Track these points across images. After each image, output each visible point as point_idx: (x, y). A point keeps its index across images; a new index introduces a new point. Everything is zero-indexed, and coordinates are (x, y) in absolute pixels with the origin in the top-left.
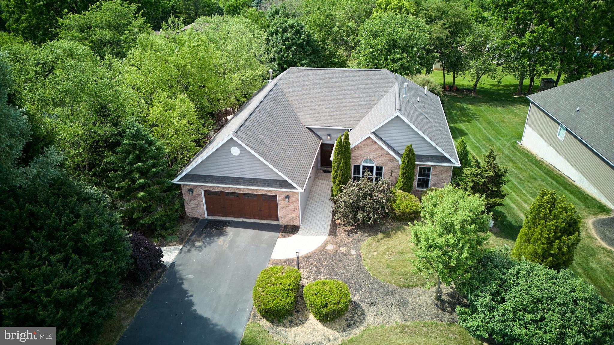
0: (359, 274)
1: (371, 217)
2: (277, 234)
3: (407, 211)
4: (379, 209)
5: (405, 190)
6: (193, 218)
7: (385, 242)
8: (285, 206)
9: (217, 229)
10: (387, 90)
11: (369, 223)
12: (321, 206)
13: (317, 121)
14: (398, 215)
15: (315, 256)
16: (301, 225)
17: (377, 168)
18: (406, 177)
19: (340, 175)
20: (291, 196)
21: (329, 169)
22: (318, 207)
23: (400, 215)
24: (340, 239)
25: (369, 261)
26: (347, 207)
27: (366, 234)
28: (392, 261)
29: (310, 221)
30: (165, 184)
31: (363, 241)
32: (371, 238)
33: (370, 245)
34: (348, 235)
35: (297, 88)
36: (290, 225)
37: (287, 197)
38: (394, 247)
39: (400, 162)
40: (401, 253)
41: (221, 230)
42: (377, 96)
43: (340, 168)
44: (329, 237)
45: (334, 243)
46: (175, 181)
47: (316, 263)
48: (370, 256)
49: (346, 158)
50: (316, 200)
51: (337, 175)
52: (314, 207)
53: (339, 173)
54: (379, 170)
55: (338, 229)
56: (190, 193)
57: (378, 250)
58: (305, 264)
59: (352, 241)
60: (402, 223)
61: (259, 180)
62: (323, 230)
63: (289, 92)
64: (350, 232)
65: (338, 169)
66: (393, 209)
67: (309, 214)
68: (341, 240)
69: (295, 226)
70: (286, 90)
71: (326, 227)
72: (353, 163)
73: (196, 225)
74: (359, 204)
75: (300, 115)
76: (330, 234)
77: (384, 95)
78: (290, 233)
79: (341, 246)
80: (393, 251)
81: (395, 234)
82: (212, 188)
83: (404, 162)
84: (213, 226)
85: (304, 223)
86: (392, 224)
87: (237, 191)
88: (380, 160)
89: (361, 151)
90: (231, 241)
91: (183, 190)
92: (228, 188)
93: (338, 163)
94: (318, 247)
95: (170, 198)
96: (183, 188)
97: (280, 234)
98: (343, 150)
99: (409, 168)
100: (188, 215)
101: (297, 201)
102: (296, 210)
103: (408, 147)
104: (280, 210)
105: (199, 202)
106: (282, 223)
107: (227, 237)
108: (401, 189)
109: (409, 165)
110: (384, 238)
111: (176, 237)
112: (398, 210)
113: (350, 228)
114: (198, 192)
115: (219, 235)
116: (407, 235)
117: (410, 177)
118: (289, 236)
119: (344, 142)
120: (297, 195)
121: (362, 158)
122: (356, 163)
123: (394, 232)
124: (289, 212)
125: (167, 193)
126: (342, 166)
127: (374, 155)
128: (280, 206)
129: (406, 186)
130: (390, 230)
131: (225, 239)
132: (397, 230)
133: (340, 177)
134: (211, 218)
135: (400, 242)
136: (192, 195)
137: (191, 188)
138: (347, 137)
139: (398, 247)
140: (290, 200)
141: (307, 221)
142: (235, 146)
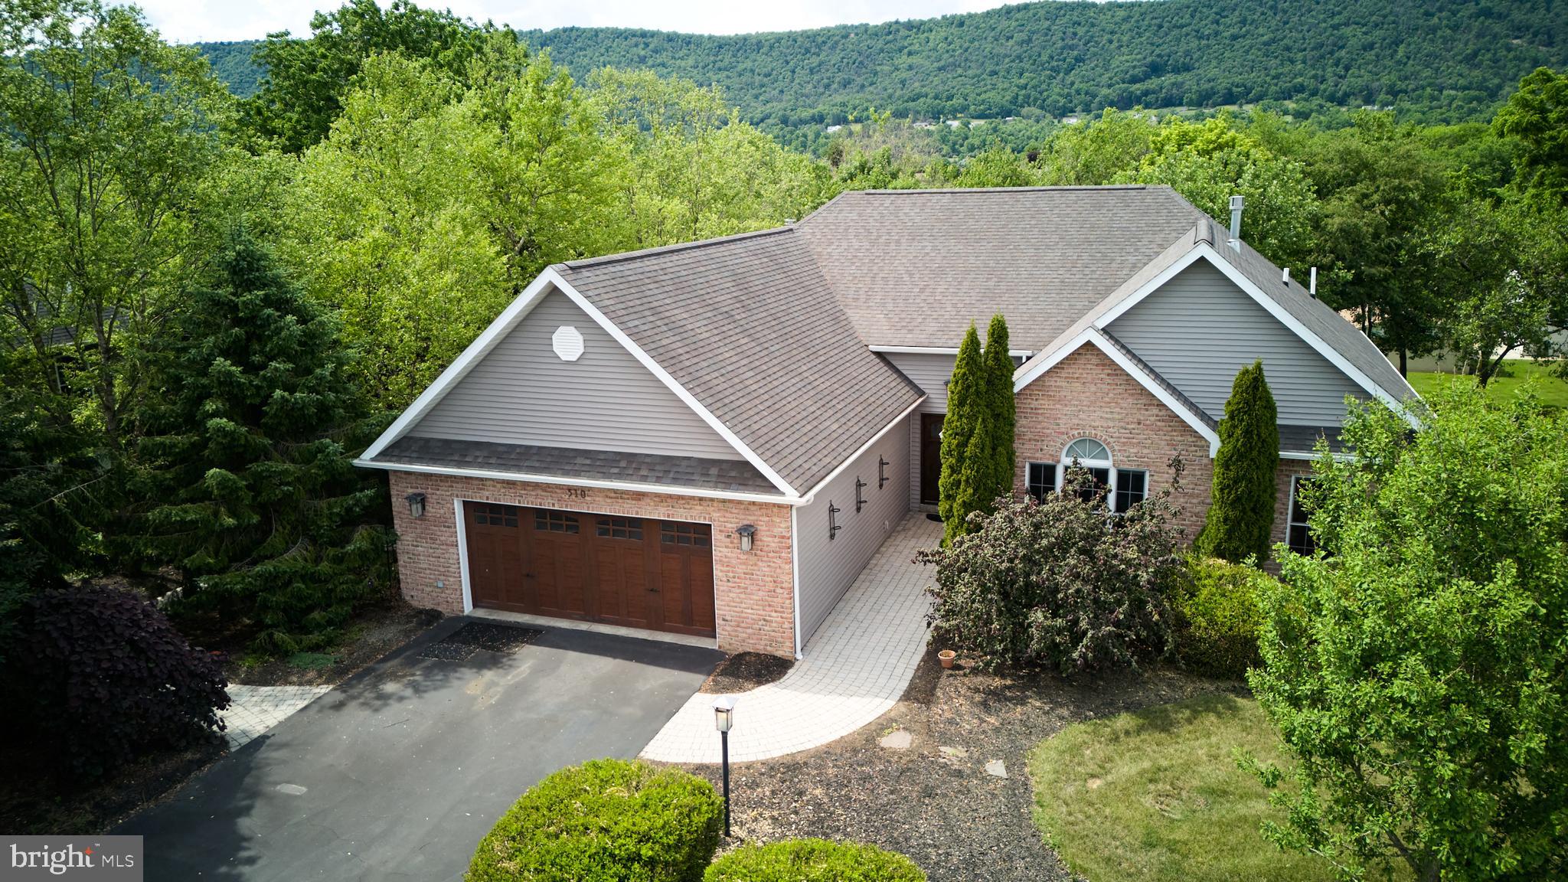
0: (1010, 857)
1: (1085, 633)
2: (697, 679)
4: (1118, 604)
5: (1235, 557)
6: (421, 612)
7: (1145, 746)
8: (741, 569)
9: (484, 647)
10: (1166, 240)
11: (1075, 655)
12: (896, 607)
13: (910, 331)
14: (1203, 647)
15: (825, 767)
16: (799, 656)
17: (1122, 476)
18: (1238, 499)
19: (967, 481)
20: (762, 528)
22: (885, 610)
23: (1214, 645)
24: (948, 715)
25: (1064, 809)
26: (985, 590)
27: (1065, 712)
28: (1173, 821)
29: (839, 647)
30: (319, 456)
31: (1045, 733)
32: (1082, 727)
33: (1075, 750)
34: (985, 704)
35: (856, 244)
36: (758, 655)
37: (749, 532)
38: (1187, 767)
39: (1215, 446)
40: (1217, 793)
41: (499, 650)
42: (1131, 259)
43: (969, 451)
44: (903, 708)
45: (917, 727)
46: (367, 458)
47: (817, 792)
48: (1070, 790)
50: (880, 590)
52: (866, 609)
53: (966, 472)
54: (1131, 483)
55: (943, 680)
56: (414, 507)
57: (1108, 773)
58: (773, 792)
59: (997, 730)
60: (1222, 685)
61: (648, 460)
62: (882, 681)
63: (829, 254)
64: (997, 695)
65: (961, 459)
66: (1182, 623)
67: (842, 628)
68: (951, 722)
69: (775, 658)
70: (819, 250)
71: (898, 671)
72: (1027, 454)
73: (420, 633)
74: (1034, 578)
75: (856, 316)
76: (907, 696)
77: (1158, 254)
78: (747, 679)
79: (948, 741)
80: (1180, 784)
81: (1189, 721)
82: (487, 493)
83: (1229, 436)
84: (475, 639)
85: (814, 654)
86: (1181, 687)
87: (571, 506)
88: (1133, 444)
89: (1058, 406)
90: (516, 686)
91: (394, 500)
92: (540, 492)
93: (962, 435)
94: (844, 733)
95: (338, 514)
96: (393, 492)
97: (711, 678)
98: (982, 382)
99: (1252, 460)
100: (407, 598)
101: (783, 548)
102: (779, 590)
103: (1246, 372)
104: (721, 588)
105: (444, 547)
106: (728, 647)
107: (507, 674)
108: (1219, 553)
109: (1251, 449)
110: (1140, 730)
111: (329, 659)
112: (1204, 624)
113: (997, 682)
114: (442, 511)
115: (481, 665)
116: (1245, 729)
117: (1258, 501)
118: (741, 689)
119: (987, 353)
120: (783, 525)
121: (1063, 433)
122: (1037, 455)
123: (1187, 713)
124: (755, 597)
125: (333, 499)
126: (975, 446)
127: (1111, 424)
128: (722, 571)
129: (1240, 540)
130: (1168, 706)
131: (495, 679)
132: (1199, 707)
133: (970, 491)
134: (481, 613)
135: (1214, 751)
136: (422, 517)
137: (419, 491)
138: (1000, 337)
139: (1205, 769)
140: (759, 543)
141: (829, 648)
142: (567, 323)
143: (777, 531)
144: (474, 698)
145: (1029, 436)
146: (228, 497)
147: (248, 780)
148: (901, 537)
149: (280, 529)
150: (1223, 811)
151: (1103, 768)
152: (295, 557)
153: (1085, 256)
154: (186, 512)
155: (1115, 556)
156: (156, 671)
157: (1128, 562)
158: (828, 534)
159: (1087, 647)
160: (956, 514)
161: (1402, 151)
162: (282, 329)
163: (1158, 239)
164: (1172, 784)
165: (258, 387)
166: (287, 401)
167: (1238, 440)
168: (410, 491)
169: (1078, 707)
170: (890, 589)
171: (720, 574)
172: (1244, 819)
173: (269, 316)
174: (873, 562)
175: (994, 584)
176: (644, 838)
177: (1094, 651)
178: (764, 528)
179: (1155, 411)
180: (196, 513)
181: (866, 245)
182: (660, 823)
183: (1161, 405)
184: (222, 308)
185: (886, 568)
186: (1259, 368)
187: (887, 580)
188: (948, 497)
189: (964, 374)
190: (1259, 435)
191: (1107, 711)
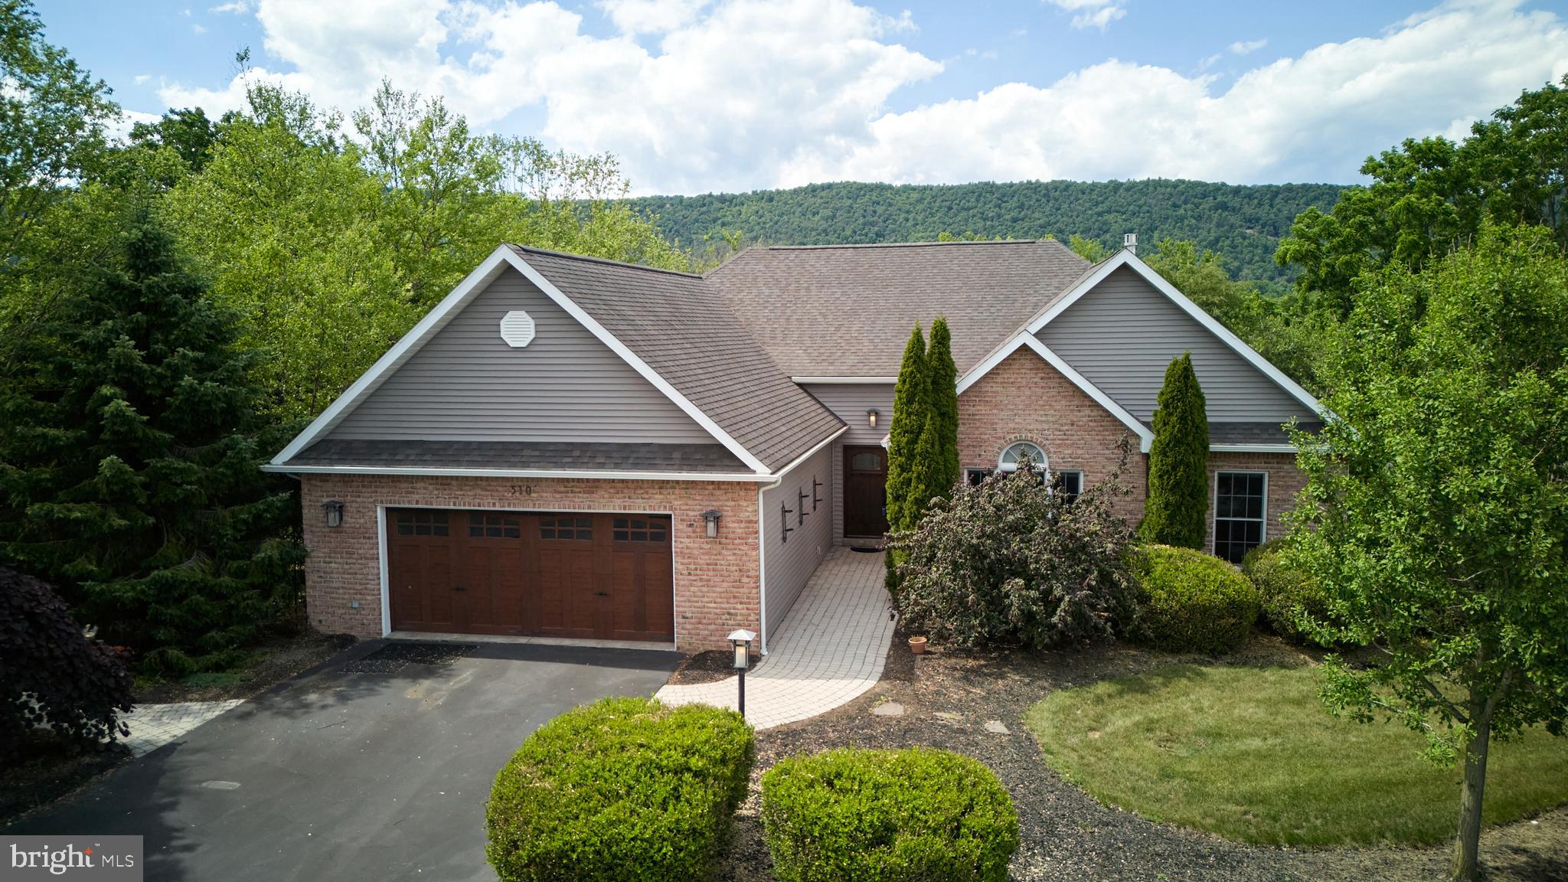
1: (1061, 599)
2: (663, 675)
3: (1202, 598)
4: (1088, 571)
5: (1177, 541)
6: (331, 637)
7: (1131, 705)
8: (703, 560)
9: (413, 661)
11: (1055, 619)
12: (848, 614)
13: (831, 364)
14: (1165, 618)
15: (824, 731)
16: (764, 651)
17: (1058, 477)
18: (1177, 484)
19: (918, 477)
20: (728, 514)
21: (872, 542)
22: (837, 616)
23: (1175, 616)
24: (933, 689)
25: (1074, 755)
27: (1045, 684)
28: (1181, 758)
29: (802, 645)
30: (229, 453)
31: (1033, 700)
32: (1065, 693)
33: (1067, 710)
34: (966, 678)
35: (767, 292)
36: (720, 653)
37: (714, 517)
38: (1177, 718)
39: (1147, 441)
40: (1217, 735)
41: (431, 663)
42: (1033, 299)
43: (919, 448)
44: (885, 685)
45: (905, 699)
46: (279, 462)
48: (1074, 740)
49: (943, 415)
50: (826, 602)
51: (908, 482)
53: (916, 468)
54: (1068, 482)
55: (919, 663)
56: (331, 515)
57: (1106, 724)
59: (985, 699)
60: (1183, 658)
61: (604, 449)
62: (857, 667)
64: (975, 672)
65: (911, 456)
66: (1144, 598)
67: (800, 631)
68: (938, 693)
71: (871, 658)
72: (968, 459)
73: (334, 655)
74: (1004, 552)
75: (775, 352)
76: (886, 676)
77: (1056, 294)
78: (716, 670)
79: (942, 708)
80: (1175, 730)
81: (1165, 685)
82: (416, 497)
83: (1165, 424)
84: (401, 656)
85: (779, 649)
86: (1146, 662)
87: (514, 506)
88: (1067, 446)
89: (995, 411)
90: (462, 690)
91: (305, 511)
92: (479, 491)
93: (912, 432)
94: (835, 706)
95: (245, 521)
96: (305, 502)
97: (676, 673)
98: (929, 380)
99: (1188, 445)
100: (314, 624)
101: (750, 533)
102: (745, 580)
103: (1175, 364)
104: (682, 583)
105: (363, 561)
106: (687, 647)
107: (449, 681)
108: (1161, 539)
109: (1187, 435)
110: (1121, 693)
111: (234, 678)
112: (1164, 596)
113: (971, 663)
114: (362, 521)
115: (415, 677)
116: (1218, 688)
117: (1195, 486)
118: (712, 679)
119: (931, 355)
120: (749, 509)
121: (1000, 438)
122: (976, 461)
123: (1160, 680)
124: (718, 589)
125: (237, 508)
126: (926, 442)
127: (1046, 426)
128: (682, 564)
129: (1181, 524)
130: (1140, 676)
131: (436, 685)
132: (1170, 675)
133: (922, 487)
134: (400, 636)
135: (1196, 705)
136: (338, 529)
137: (337, 499)
138: (943, 338)
139: (1196, 718)
140: (725, 530)
141: (792, 645)
142: (517, 307)
143: (743, 515)
144: (416, 702)
145: (968, 442)
146: (120, 497)
147: (163, 781)
148: (832, 564)
149: (174, 540)
150: (1223, 747)
151: (1098, 723)
152: (192, 568)
153: (989, 298)
154: (69, 510)
155: (1078, 530)
156: (58, 652)
157: (1090, 534)
158: (781, 536)
159: (1065, 611)
160: (907, 513)
161: (1205, 271)
162: (192, 314)
163: (1055, 282)
164: (1168, 731)
165: (161, 377)
166: (195, 390)
167: (1174, 427)
168: (326, 500)
169: (1055, 680)
170: (837, 600)
171: (680, 567)
172: (1245, 754)
173: (176, 303)
174: (811, 582)
175: (966, 559)
176: (688, 751)
177: (1072, 614)
178: (730, 513)
179: (1087, 412)
180: (81, 512)
181: (777, 292)
182: (703, 738)
183: (1095, 405)
184: (121, 293)
185: (826, 586)
186: (1187, 358)
187: (830, 594)
188: (897, 498)
189: (912, 372)
190: (1193, 421)
191: (1084, 680)
